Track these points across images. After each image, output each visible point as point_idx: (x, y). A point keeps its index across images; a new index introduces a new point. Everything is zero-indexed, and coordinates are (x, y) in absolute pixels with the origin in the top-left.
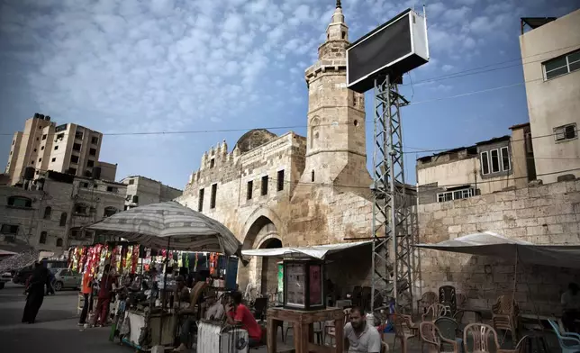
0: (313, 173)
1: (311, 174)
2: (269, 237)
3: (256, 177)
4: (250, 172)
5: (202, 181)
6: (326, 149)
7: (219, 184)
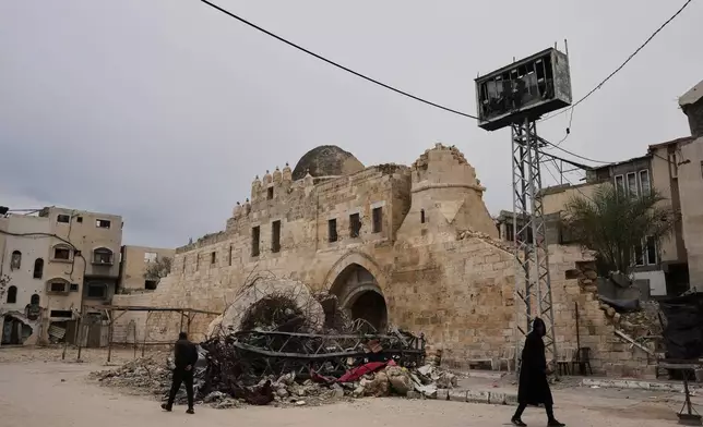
0: (423, 212)
1: (420, 214)
2: (362, 289)
3: (342, 214)
4: (332, 208)
5: (255, 215)
6: (439, 184)
7: (284, 222)
